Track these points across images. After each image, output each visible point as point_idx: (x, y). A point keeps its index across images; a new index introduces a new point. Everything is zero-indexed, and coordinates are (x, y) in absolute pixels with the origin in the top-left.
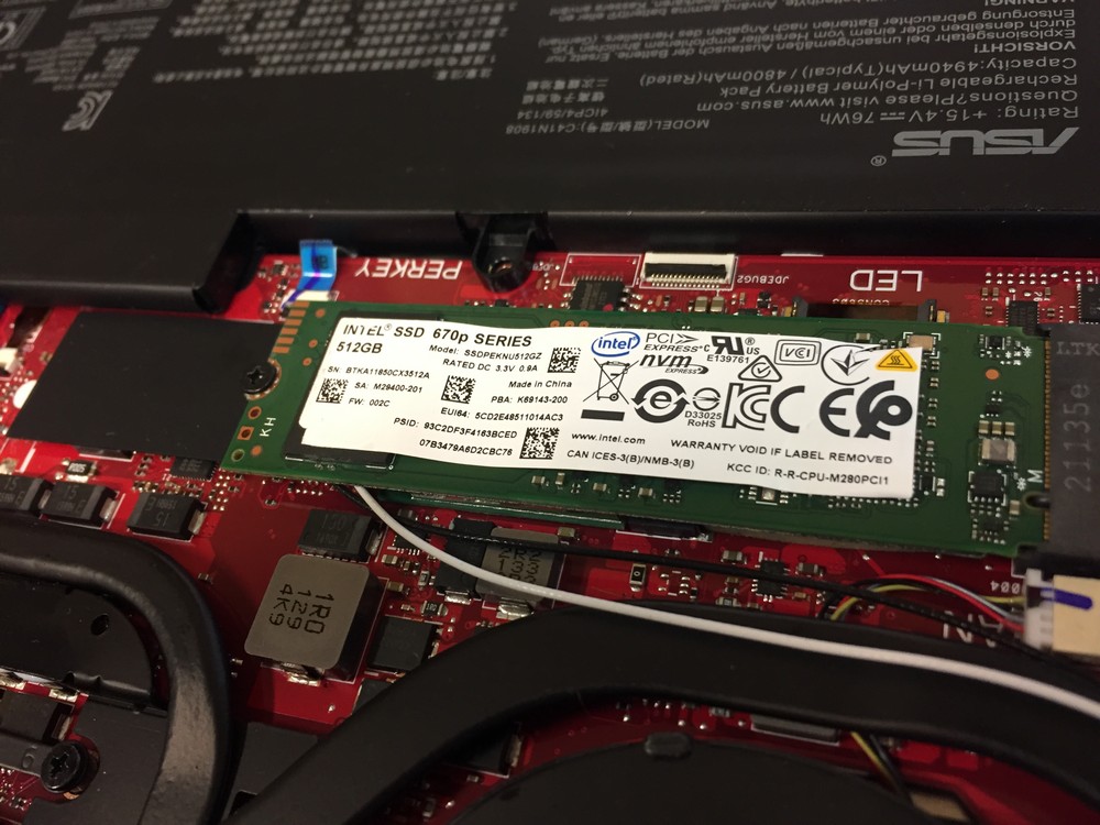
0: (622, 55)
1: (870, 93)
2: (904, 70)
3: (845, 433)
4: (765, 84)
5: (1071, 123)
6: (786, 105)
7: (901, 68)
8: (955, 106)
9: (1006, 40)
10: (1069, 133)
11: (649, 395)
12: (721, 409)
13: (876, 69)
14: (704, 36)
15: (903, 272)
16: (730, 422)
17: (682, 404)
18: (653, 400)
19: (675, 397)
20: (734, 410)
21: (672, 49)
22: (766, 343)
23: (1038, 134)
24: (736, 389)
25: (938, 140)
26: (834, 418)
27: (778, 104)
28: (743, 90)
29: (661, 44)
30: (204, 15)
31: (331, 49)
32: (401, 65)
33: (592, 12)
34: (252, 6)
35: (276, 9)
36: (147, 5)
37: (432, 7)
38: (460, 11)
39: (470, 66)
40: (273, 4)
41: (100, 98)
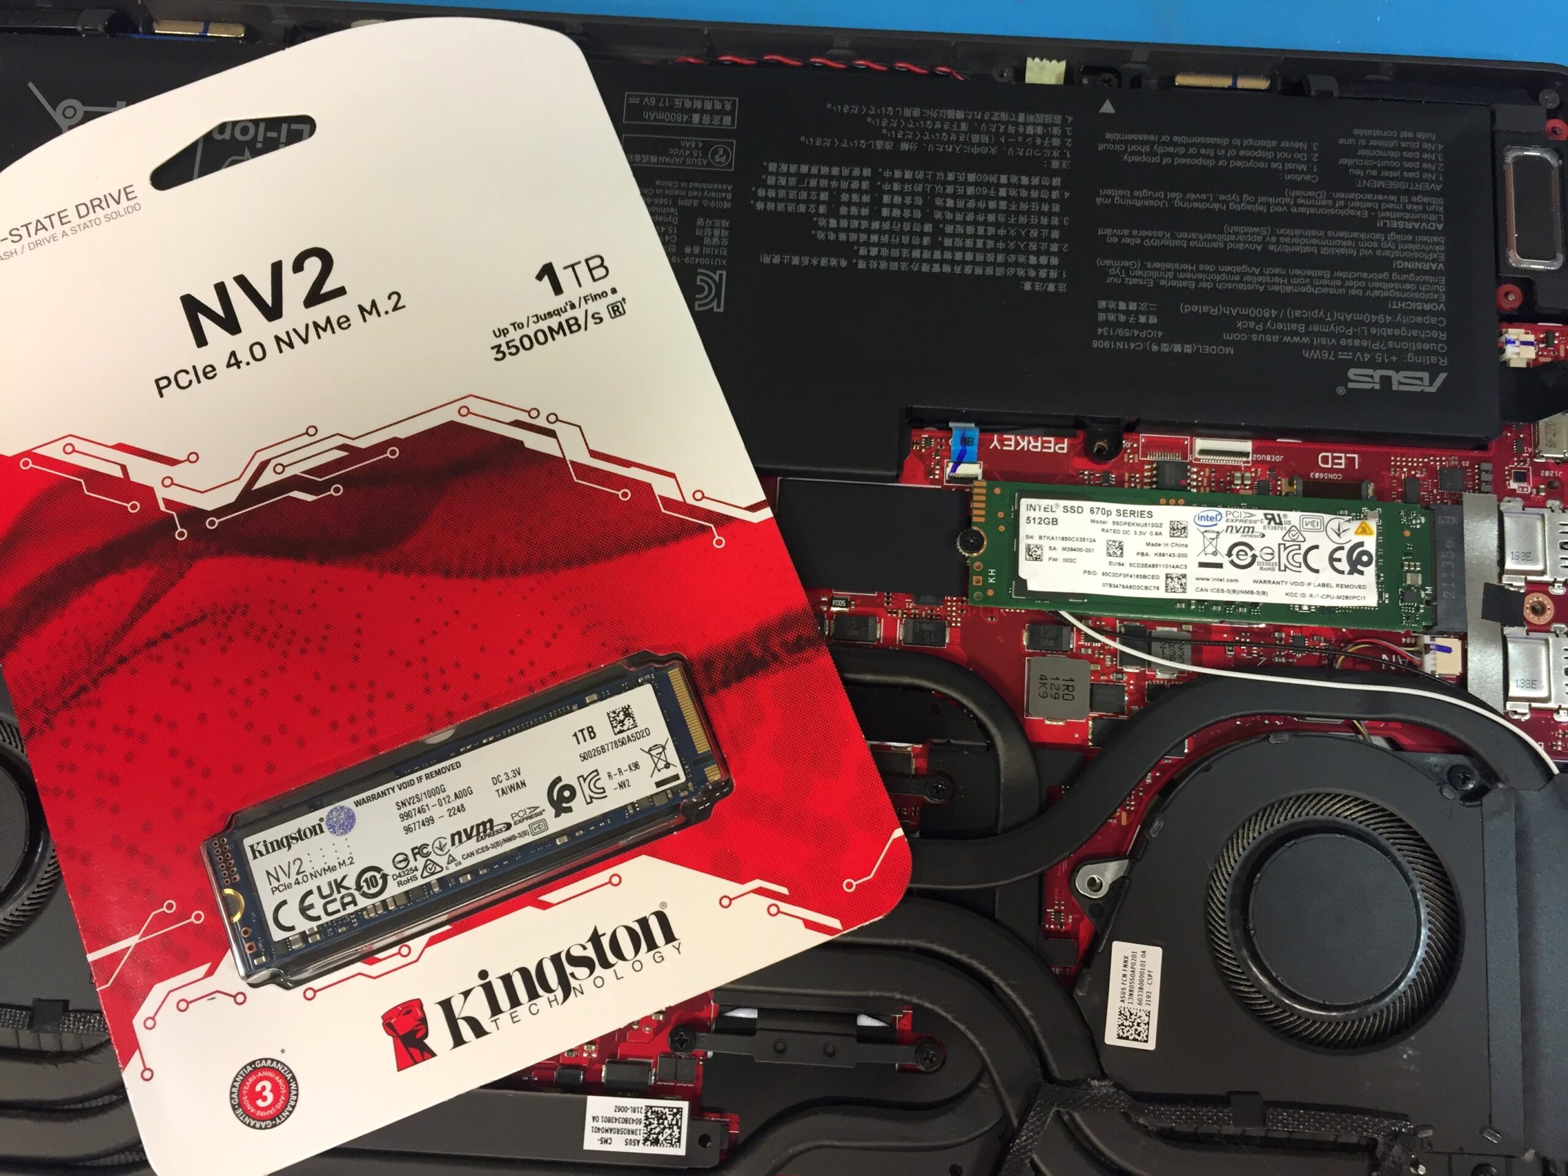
0: (1163, 283)
1: (1330, 335)
2: (1349, 318)
3: (1342, 572)
4: (1264, 320)
5: (1442, 369)
6: (1281, 339)
7: (1347, 316)
8: (1379, 351)
9: (1406, 299)
10: (1442, 376)
11: (1235, 551)
12: (1276, 560)
13: (1332, 316)
14: (1217, 272)
15: (1348, 455)
16: (1282, 568)
17: (1254, 557)
18: (1238, 555)
19: (1250, 553)
20: (1284, 561)
21: (1197, 281)
22: (1294, 517)
23: (1425, 375)
24: (1282, 547)
25: (1372, 377)
26: (1336, 564)
27: (1276, 338)
28: (1252, 324)
29: (1189, 276)
30: (777, 187)
31: (921, 247)
32: (989, 271)
33: (1130, 236)
34: (824, 183)
35: (850, 191)
36: (709, 165)
37: (997, 211)
38: (1023, 220)
39: (1047, 280)
40: (844, 185)
41: (717, 278)
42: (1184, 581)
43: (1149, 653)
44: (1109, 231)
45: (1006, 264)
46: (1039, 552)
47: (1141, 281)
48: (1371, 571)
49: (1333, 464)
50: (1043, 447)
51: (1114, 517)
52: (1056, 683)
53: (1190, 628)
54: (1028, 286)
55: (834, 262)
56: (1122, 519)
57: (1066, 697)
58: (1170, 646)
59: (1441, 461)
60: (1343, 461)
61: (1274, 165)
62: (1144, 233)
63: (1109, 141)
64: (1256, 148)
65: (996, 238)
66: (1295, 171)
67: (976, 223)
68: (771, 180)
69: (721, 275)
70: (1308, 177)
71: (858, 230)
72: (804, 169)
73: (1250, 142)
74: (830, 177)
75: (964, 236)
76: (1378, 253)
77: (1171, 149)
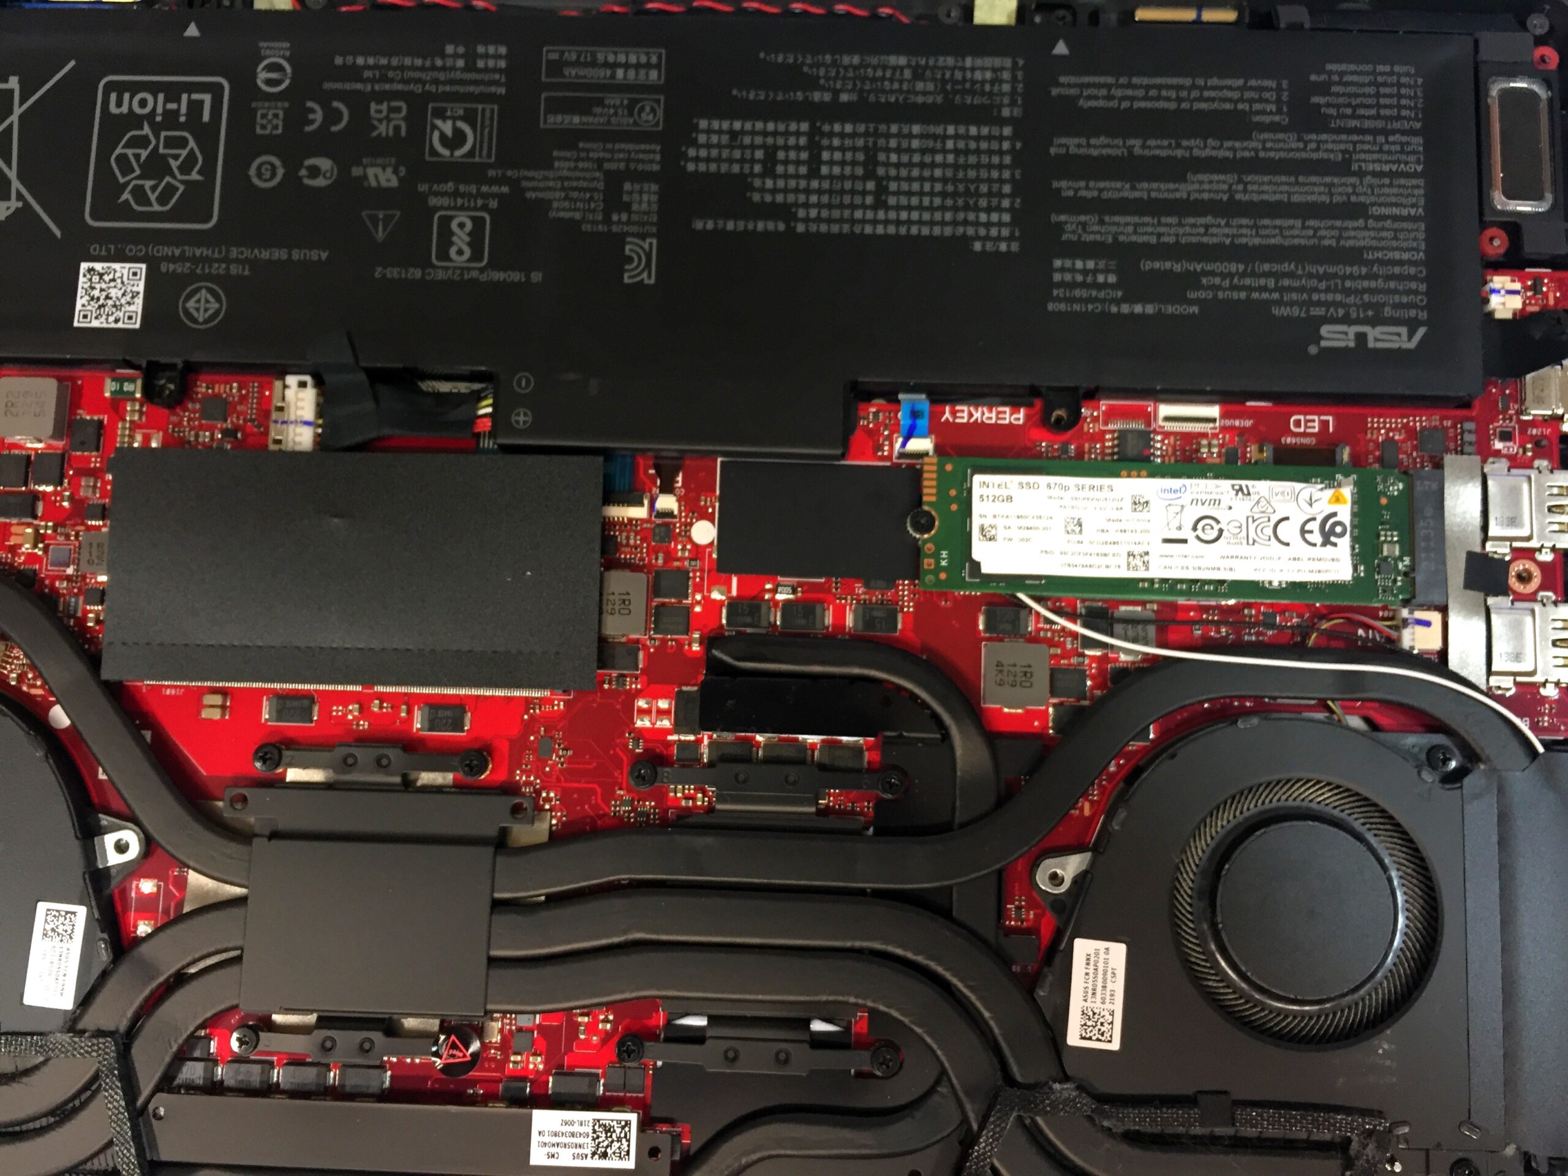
0: (1121, 238)
1: (1302, 290)
2: (1321, 270)
3: (1315, 545)
4: (1231, 275)
5: (1422, 323)
6: (1248, 297)
7: (1319, 268)
8: (1355, 304)
9: (1382, 249)
10: (1421, 331)
11: (1200, 526)
12: (1244, 533)
13: (1304, 269)
14: (1180, 225)
15: (1322, 418)
16: (1251, 542)
17: (1221, 531)
18: (1203, 529)
19: (1216, 527)
20: (1252, 535)
21: (1159, 235)
22: (1261, 487)
23: (1403, 330)
24: (1250, 520)
25: (1346, 334)
26: (1307, 536)
27: (1243, 295)
28: (1217, 281)
29: (1150, 229)
30: (708, 146)
31: (864, 207)
32: (937, 231)
33: (1087, 188)
34: (759, 140)
35: (786, 148)
36: (635, 123)
37: (944, 165)
38: (972, 174)
39: (999, 239)
40: (780, 141)
41: (646, 246)
42: (1146, 558)
43: (1112, 635)
44: (1064, 184)
45: (955, 223)
46: (993, 532)
47: (1098, 238)
48: (1345, 543)
49: (1306, 427)
50: (998, 418)
51: (1073, 492)
52: (1012, 669)
53: (1155, 607)
54: (978, 246)
55: (771, 226)
56: (1081, 494)
57: (1024, 684)
58: (1133, 627)
59: (1421, 421)
60: (1316, 424)
61: (1240, 106)
62: (1101, 185)
63: (1063, 85)
64: (1221, 88)
65: (944, 195)
66: (1263, 112)
67: (921, 179)
68: (702, 139)
69: (651, 244)
70: (1277, 118)
71: (796, 191)
72: (737, 125)
73: (1214, 81)
74: (765, 134)
75: (909, 194)
76: (1353, 199)
77: (1130, 92)
